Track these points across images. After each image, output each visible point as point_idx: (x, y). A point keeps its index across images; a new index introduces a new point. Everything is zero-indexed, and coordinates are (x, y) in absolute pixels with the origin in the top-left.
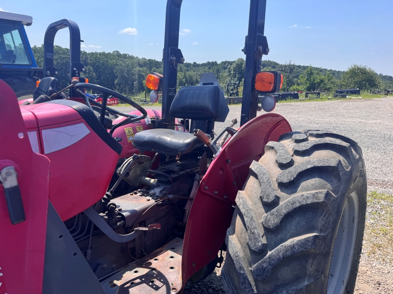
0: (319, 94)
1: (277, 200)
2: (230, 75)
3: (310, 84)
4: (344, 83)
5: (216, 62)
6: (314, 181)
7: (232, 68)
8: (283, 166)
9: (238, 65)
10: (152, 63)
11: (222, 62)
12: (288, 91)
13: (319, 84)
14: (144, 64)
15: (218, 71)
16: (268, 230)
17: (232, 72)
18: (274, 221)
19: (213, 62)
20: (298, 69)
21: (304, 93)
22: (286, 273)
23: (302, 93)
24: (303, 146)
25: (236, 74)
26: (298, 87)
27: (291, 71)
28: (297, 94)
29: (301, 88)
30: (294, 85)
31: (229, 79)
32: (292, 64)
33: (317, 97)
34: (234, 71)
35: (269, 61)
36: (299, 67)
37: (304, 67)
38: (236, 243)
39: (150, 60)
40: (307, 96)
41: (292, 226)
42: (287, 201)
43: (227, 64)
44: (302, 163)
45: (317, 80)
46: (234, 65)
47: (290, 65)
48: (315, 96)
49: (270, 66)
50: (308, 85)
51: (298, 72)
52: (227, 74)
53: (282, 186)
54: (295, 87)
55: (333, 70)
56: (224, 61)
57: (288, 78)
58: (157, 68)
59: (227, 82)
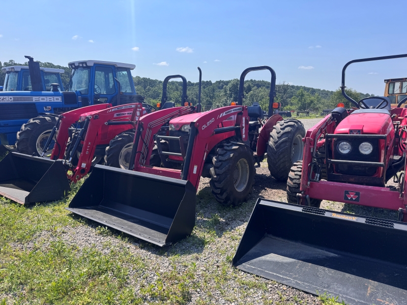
0: (308, 113)
1: (280, 132)
2: (225, 95)
3: (301, 104)
4: (332, 104)
5: (210, 81)
6: (289, 128)
7: (228, 89)
8: (281, 125)
9: (233, 85)
10: (146, 82)
11: (217, 82)
12: (282, 110)
13: (309, 104)
14: (138, 82)
15: (214, 90)
16: (278, 138)
17: (228, 92)
18: (279, 135)
19: (207, 81)
20: (291, 90)
21: (296, 113)
22: (282, 145)
23: (294, 112)
24: (286, 121)
25: (232, 94)
26: (291, 107)
27: (285, 91)
28: (290, 113)
29: (293, 108)
30: (287, 105)
31: (225, 98)
32: (286, 84)
33: (307, 116)
34: (230, 91)
35: (263, 81)
36: (293, 87)
37: (297, 87)
38: (271, 143)
39: (144, 78)
40: (298, 115)
41: (284, 136)
42: (282, 132)
43: (221, 84)
44: (285, 124)
45: (308, 101)
46: (230, 85)
47: (284, 85)
48: (305, 114)
49: (264, 86)
50: (299, 105)
51: (292, 92)
52: (222, 94)
53: (281, 129)
54: (288, 107)
55: (326, 90)
56: (219, 80)
57: (282, 98)
58: (152, 87)
59: (223, 101)
